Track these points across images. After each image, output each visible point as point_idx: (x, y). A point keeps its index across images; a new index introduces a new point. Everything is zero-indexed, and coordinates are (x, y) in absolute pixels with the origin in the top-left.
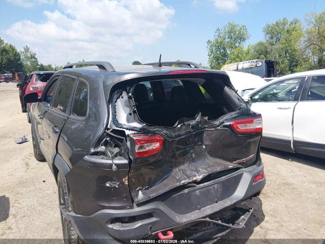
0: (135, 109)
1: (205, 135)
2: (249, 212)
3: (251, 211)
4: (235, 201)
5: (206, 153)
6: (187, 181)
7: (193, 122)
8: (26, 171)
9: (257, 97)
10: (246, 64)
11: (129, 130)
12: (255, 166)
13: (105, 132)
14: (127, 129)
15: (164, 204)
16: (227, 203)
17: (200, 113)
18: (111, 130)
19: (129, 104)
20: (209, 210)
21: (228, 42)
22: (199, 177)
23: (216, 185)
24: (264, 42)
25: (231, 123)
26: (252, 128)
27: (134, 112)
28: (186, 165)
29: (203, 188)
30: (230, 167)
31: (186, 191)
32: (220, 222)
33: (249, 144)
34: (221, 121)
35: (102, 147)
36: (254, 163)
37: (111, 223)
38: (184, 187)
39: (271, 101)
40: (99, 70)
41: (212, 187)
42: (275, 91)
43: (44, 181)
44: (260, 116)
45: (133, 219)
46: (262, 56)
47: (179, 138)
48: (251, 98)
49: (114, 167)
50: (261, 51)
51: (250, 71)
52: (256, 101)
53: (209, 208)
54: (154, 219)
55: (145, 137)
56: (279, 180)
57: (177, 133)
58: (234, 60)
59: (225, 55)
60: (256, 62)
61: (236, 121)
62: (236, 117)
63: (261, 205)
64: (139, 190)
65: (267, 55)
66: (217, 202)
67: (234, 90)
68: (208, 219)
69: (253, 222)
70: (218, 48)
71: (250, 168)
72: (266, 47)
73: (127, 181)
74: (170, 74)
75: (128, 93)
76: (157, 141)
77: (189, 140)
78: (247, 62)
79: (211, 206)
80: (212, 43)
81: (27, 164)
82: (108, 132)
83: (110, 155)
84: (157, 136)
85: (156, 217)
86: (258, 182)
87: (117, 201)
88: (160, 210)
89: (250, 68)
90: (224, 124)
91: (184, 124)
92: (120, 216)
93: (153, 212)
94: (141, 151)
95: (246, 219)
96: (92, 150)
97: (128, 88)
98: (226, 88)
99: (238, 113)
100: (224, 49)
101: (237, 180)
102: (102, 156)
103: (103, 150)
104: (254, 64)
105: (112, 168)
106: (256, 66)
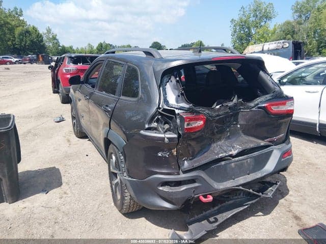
0: (183, 92)
1: (240, 115)
2: (277, 184)
3: (279, 184)
4: (265, 174)
5: (240, 132)
6: (224, 154)
7: (230, 104)
8: (69, 147)
9: (285, 80)
10: (272, 46)
11: (179, 109)
12: (284, 144)
13: (157, 111)
14: (177, 109)
15: (204, 173)
16: (258, 175)
17: (236, 96)
18: (162, 109)
19: (176, 87)
20: (242, 180)
21: (253, 21)
22: (234, 152)
23: (249, 159)
24: (291, 21)
25: (266, 105)
26: (284, 109)
27: (182, 94)
28: (223, 141)
29: (238, 161)
30: (262, 144)
31: (223, 163)
32: (251, 191)
33: (281, 124)
34: (256, 102)
35: (155, 124)
36: (283, 142)
37: (162, 186)
38: (221, 159)
39: (299, 84)
40: (145, 56)
41: (245, 161)
42: (303, 75)
43: (87, 155)
44: (292, 99)
45: (179, 183)
46: (289, 36)
47: (218, 118)
48: (280, 81)
49: (166, 140)
50: (288, 32)
51: (276, 52)
52: (284, 84)
53: (241, 179)
54: (196, 185)
55: (191, 115)
56: (303, 160)
57: (217, 113)
58: (259, 41)
59: (249, 35)
60: (283, 43)
61: (270, 103)
62: (270, 99)
63: (286, 181)
64: (184, 160)
65: (295, 36)
66: (249, 174)
67: (268, 74)
68: (241, 188)
69: (278, 195)
70: (242, 27)
71: (280, 146)
72: (293, 27)
73: (175, 152)
74: (212, 60)
75: (176, 78)
76: (201, 119)
77: (226, 120)
78: (273, 42)
79: (244, 177)
80: (236, 22)
81: (69, 141)
82: (160, 111)
83: (162, 131)
84: (201, 115)
85: (198, 183)
86: (286, 158)
87: (168, 168)
88: (202, 177)
89: (277, 49)
90: (259, 106)
91: (223, 106)
92: (170, 180)
93: (196, 179)
94: (189, 127)
95: (274, 190)
96: (147, 126)
97: (175, 73)
98: (261, 73)
99: (272, 96)
100: (249, 28)
101: (268, 156)
102: (155, 131)
103: (156, 126)
104: (281, 45)
105: (164, 141)
106: (283, 47)
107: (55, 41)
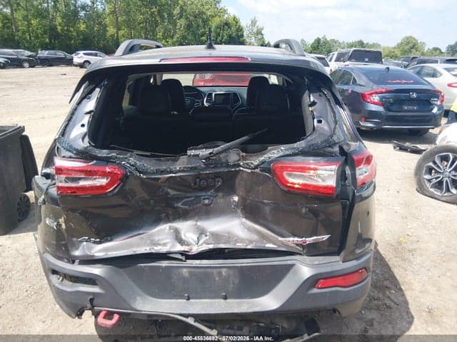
1: (239, 178)
5: (239, 210)
23: (224, 270)
29: (195, 268)
31: (164, 264)
47: (167, 176)
64: (82, 241)
73: (63, 224)
85: (100, 287)
107: (260, 36)
